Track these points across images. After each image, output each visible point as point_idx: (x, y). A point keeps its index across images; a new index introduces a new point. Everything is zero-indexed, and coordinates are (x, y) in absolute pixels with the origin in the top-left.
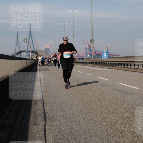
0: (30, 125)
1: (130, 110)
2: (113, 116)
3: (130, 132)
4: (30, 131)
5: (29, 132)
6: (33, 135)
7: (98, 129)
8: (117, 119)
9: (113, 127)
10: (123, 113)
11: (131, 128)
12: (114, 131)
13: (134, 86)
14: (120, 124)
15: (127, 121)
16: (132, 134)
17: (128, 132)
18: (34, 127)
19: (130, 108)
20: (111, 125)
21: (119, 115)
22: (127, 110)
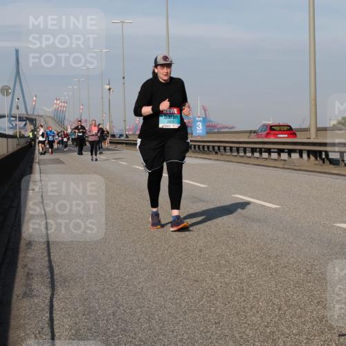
0: (15, 297)
1: (258, 258)
2: (218, 275)
3: (258, 312)
4: (14, 312)
5: (13, 315)
7: (180, 306)
8: (227, 280)
9: (217, 300)
10: (241, 267)
11: (260, 303)
12: (218, 311)
13: (269, 202)
14: (233, 292)
15: (250, 285)
16: (261, 317)
17: (252, 313)
18: (25, 303)
19: (257, 255)
20: (213, 295)
21: (230, 271)
22: (250, 258)
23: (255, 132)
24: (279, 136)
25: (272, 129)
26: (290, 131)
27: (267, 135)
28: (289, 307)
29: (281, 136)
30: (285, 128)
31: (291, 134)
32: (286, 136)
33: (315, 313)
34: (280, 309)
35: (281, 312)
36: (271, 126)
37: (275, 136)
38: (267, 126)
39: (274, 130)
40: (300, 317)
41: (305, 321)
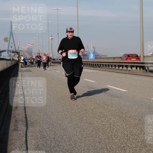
0: (10, 131)
1: (118, 114)
2: (100, 121)
3: (117, 137)
4: (10, 137)
5: (9, 139)
6: (13, 141)
7: (83, 134)
8: (104, 123)
9: (100, 132)
10: (110, 117)
11: (119, 134)
12: (100, 137)
13: (123, 89)
14: (107, 128)
15: (114, 126)
16: (119, 140)
17: (115, 138)
18: (15, 133)
19: (117, 112)
20: (98, 130)
21: (105, 119)
22: (114, 113)
23: (120, 58)
24: (132, 59)
25: (129, 56)
26: (137, 57)
27: (127, 59)
28: (131, 135)
29: (133, 59)
30: (135, 56)
31: (138, 59)
32: (135, 59)
33: (143, 138)
34: (127, 136)
35: (128, 137)
36: (128, 55)
37: (130, 59)
38: (126, 55)
39: (129, 57)
40: (136, 140)
41: (138, 141)
